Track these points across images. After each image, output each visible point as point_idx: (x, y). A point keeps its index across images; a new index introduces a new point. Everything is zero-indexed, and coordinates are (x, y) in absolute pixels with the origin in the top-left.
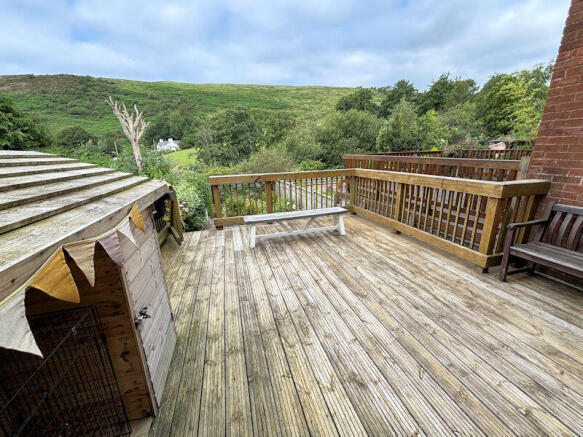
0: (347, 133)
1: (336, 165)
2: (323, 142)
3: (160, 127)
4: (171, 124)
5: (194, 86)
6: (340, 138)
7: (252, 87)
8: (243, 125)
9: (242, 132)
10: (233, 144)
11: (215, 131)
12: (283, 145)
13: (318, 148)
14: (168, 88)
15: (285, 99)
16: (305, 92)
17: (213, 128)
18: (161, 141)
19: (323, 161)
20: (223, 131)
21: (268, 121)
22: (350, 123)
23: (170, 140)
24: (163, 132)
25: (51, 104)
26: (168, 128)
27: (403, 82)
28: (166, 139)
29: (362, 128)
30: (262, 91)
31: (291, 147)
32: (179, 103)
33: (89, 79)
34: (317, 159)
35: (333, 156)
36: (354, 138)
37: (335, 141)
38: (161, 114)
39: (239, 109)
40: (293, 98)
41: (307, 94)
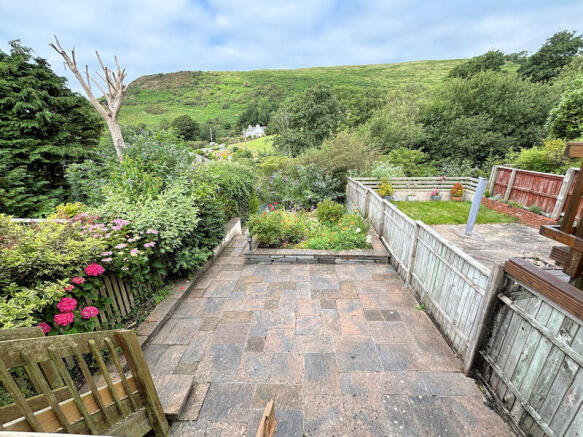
0: (470, 108)
1: (445, 156)
2: (428, 123)
3: (249, 113)
4: (259, 110)
5: (285, 72)
6: (458, 116)
7: (342, 69)
8: (323, 106)
9: (321, 114)
10: (310, 129)
11: (291, 114)
12: (366, 128)
13: (418, 132)
14: (261, 76)
15: (378, 79)
16: (403, 69)
17: (290, 110)
18: (250, 127)
19: (424, 151)
20: (300, 114)
21: (353, 101)
22: (479, 93)
23: (258, 126)
24: (253, 118)
25: (172, 97)
26: (257, 114)
27: (564, 34)
28: (254, 125)
29: (501, 99)
30: (353, 72)
31: (377, 131)
32: (270, 90)
33: (200, 73)
34: (417, 147)
35: (442, 144)
36: (483, 116)
37: (447, 122)
38: (252, 101)
39: (320, 87)
40: (387, 77)
41: (405, 72)
